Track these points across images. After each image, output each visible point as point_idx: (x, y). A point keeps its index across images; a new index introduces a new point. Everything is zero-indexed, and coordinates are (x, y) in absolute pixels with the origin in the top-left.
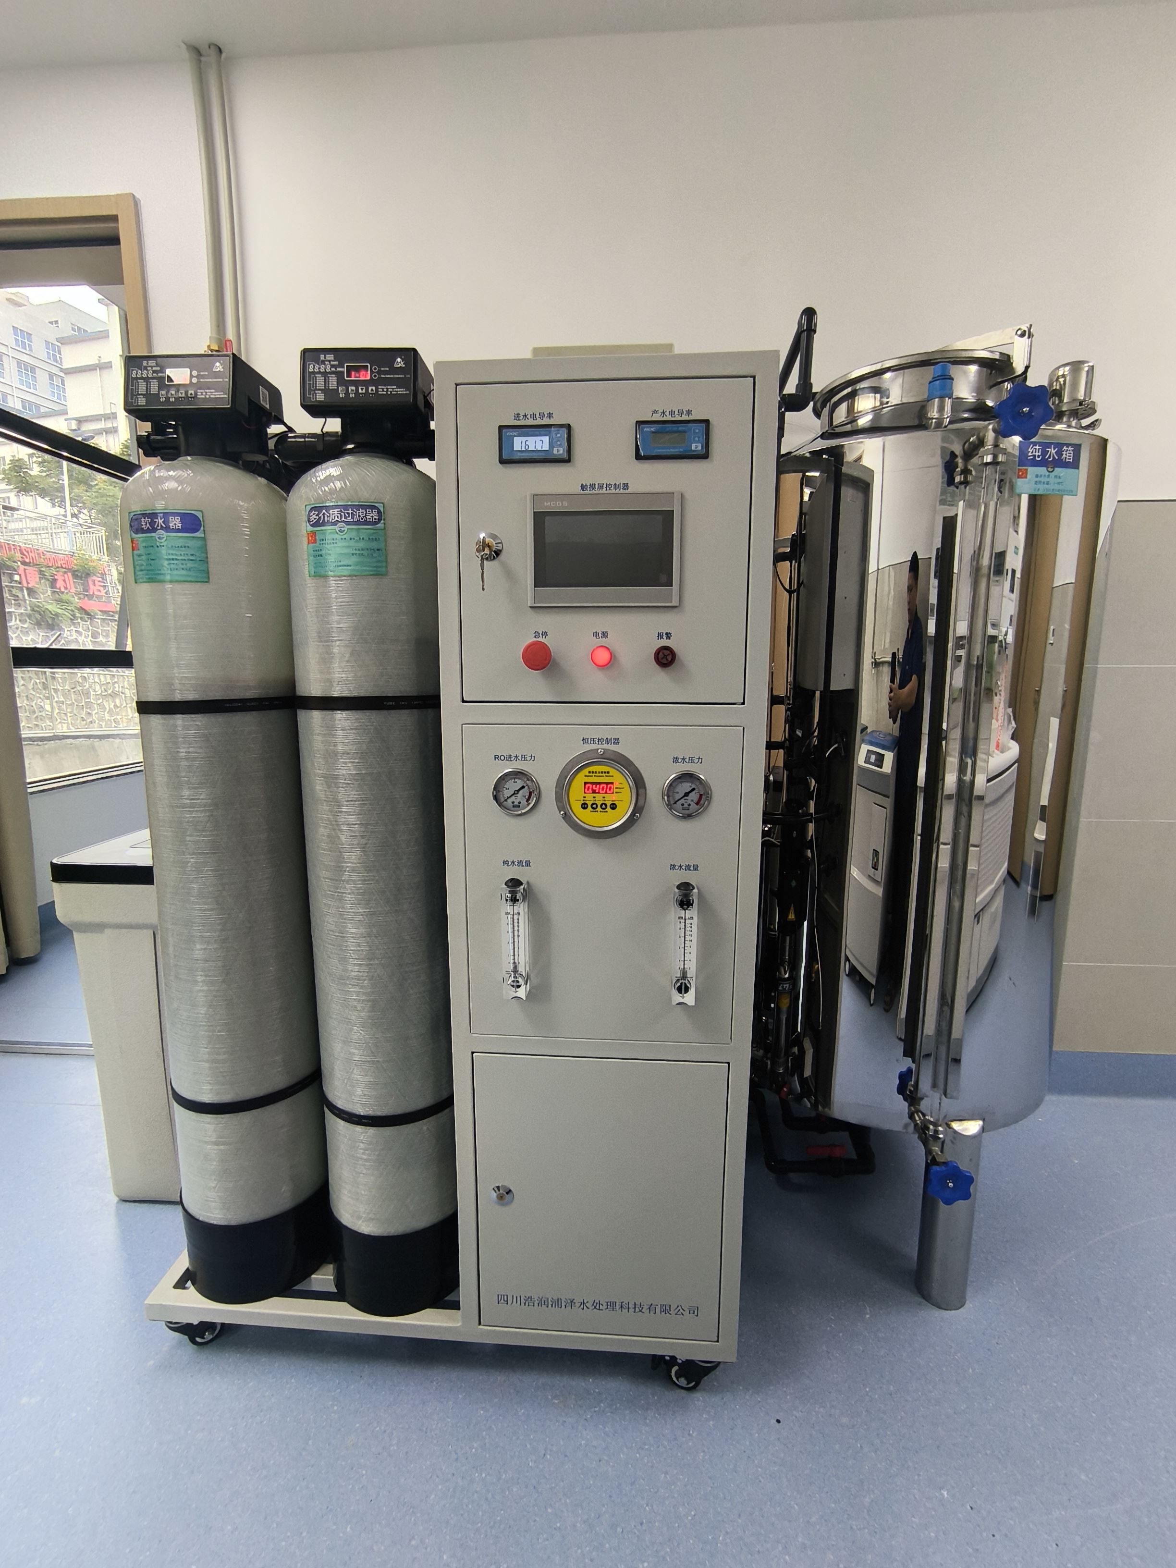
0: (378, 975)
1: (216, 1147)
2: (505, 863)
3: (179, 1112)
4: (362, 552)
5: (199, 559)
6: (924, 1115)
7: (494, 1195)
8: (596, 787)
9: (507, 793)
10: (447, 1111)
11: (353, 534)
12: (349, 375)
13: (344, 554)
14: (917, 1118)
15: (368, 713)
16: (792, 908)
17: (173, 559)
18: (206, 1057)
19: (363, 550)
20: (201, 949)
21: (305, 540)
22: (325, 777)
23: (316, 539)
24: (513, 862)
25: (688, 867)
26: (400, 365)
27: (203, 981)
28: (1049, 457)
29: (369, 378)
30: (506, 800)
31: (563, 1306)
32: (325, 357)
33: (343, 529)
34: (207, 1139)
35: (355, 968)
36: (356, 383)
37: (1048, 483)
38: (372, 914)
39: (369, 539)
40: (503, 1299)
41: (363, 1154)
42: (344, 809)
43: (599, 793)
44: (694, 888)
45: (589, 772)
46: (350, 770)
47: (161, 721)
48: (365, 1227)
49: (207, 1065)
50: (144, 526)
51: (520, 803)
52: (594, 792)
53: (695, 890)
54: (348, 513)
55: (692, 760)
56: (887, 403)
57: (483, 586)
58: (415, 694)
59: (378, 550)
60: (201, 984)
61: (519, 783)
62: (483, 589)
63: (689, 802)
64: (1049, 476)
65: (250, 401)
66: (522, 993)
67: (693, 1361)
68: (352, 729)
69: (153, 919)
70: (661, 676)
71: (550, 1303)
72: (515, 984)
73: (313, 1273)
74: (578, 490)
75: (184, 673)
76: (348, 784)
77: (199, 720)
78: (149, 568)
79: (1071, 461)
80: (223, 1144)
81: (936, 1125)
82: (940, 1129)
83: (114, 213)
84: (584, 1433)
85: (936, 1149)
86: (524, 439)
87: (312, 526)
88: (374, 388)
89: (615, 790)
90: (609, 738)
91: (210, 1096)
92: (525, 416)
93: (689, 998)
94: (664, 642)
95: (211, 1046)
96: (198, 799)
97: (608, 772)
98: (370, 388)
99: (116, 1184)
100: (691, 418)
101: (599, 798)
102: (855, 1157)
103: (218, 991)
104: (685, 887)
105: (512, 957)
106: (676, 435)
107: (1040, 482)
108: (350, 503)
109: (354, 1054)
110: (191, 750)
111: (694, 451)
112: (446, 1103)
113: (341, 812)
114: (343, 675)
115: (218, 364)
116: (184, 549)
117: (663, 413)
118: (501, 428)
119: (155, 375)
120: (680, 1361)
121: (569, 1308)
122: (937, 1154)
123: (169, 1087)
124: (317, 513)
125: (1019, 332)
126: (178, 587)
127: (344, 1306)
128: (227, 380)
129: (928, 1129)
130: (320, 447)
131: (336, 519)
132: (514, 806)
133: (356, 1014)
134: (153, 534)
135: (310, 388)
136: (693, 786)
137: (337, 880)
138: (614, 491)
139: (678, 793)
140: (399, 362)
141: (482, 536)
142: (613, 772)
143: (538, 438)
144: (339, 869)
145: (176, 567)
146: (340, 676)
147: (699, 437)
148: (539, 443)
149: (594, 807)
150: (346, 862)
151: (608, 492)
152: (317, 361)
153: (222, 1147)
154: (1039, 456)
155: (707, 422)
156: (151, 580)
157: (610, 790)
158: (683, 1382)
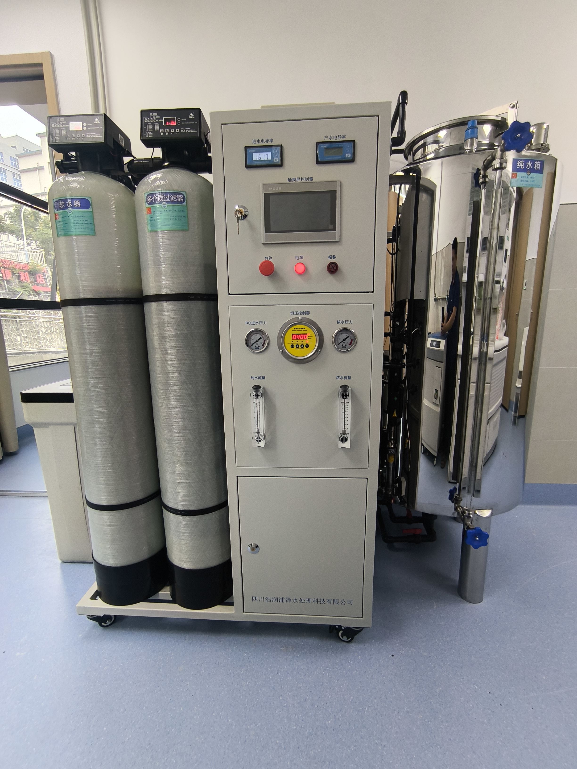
0: (189, 439)
1: (109, 527)
2: (252, 378)
3: (91, 511)
4: (176, 218)
5: (89, 223)
6: (462, 508)
7: (249, 548)
8: (298, 336)
9: (253, 342)
10: (224, 508)
11: (171, 208)
12: (165, 123)
13: (166, 219)
14: (459, 509)
15: (180, 302)
16: (395, 411)
17: (76, 223)
18: (103, 482)
19: (175, 216)
20: (98, 427)
21: (145, 212)
22: (159, 336)
23: (151, 211)
24: (256, 377)
25: (346, 378)
26: (191, 117)
27: (100, 444)
28: (528, 167)
29: (175, 124)
30: (252, 345)
31: (285, 602)
32: (153, 114)
33: (165, 205)
34: (105, 523)
35: (177, 435)
36: (169, 127)
37: (527, 181)
38: (185, 406)
39: (179, 211)
40: (255, 599)
41: (183, 530)
42: (169, 352)
43: (300, 339)
44: (349, 388)
45: (295, 329)
46: (172, 332)
47: (74, 309)
48: (186, 565)
49: (103, 486)
50: (61, 206)
51: (259, 346)
52: (297, 339)
53: (350, 388)
54: (167, 197)
55: (347, 322)
56: (443, 146)
57: (239, 232)
58: (204, 293)
59: (184, 217)
60: (98, 445)
61: (259, 336)
62: (239, 234)
63: (346, 344)
64: (528, 177)
65: (114, 141)
66: (262, 444)
67: (349, 627)
68: (172, 311)
69: (74, 420)
70: (330, 278)
71: (278, 600)
72: (258, 439)
73: (159, 591)
74: (287, 181)
75: (85, 283)
76: (171, 339)
77: (93, 309)
78: (65, 228)
79: (539, 169)
80: (113, 526)
81: (468, 511)
82: (471, 512)
83: (40, 62)
84: (297, 663)
85: (469, 523)
86: (258, 154)
87: (149, 204)
88: (178, 129)
89: (308, 338)
90: (304, 311)
91: (106, 502)
92: (258, 141)
93: (347, 445)
94: (332, 260)
95: (105, 477)
96: (94, 350)
97: (304, 329)
98: (176, 130)
99: (60, 554)
100: (345, 139)
101: (300, 342)
102: (426, 534)
103: (107, 448)
104: (345, 387)
105: (257, 425)
106: (337, 149)
107: (523, 181)
108: (168, 192)
109: (177, 479)
110: (90, 324)
111: (347, 158)
112: (225, 504)
113: (168, 354)
114: (167, 283)
115: (97, 119)
116: (82, 217)
117: (331, 137)
118: (245, 147)
119: (64, 126)
120: (343, 628)
121: (288, 602)
122: (470, 525)
123: (84, 499)
124: (151, 197)
125: (511, 106)
126: (80, 238)
127: (176, 605)
128: (102, 128)
129: (465, 513)
130: (151, 165)
131: (161, 200)
132: (256, 348)
133: (178, 458)
134: (66, 210)
135: (145, 130)
136: (347, 336)
137: (167, 390)
138: (305, 181)
139: (340, 339)
140: (191, 116)
141: (237, 208)
142: (307, 328)
143: (265, 154)
144: (167, 383)
145: (78, 227)
146: (166, 283)
147: (349, 150)
148: (266, 156)
149: (297, 346)
150: (171, 380)
151: (302, 182)
152: (149, 116)
153: (113, 527)
154: (523, 167)
155: (354, 141)
156: (66, 235)
157: (305, 337)
158: (345, 638)
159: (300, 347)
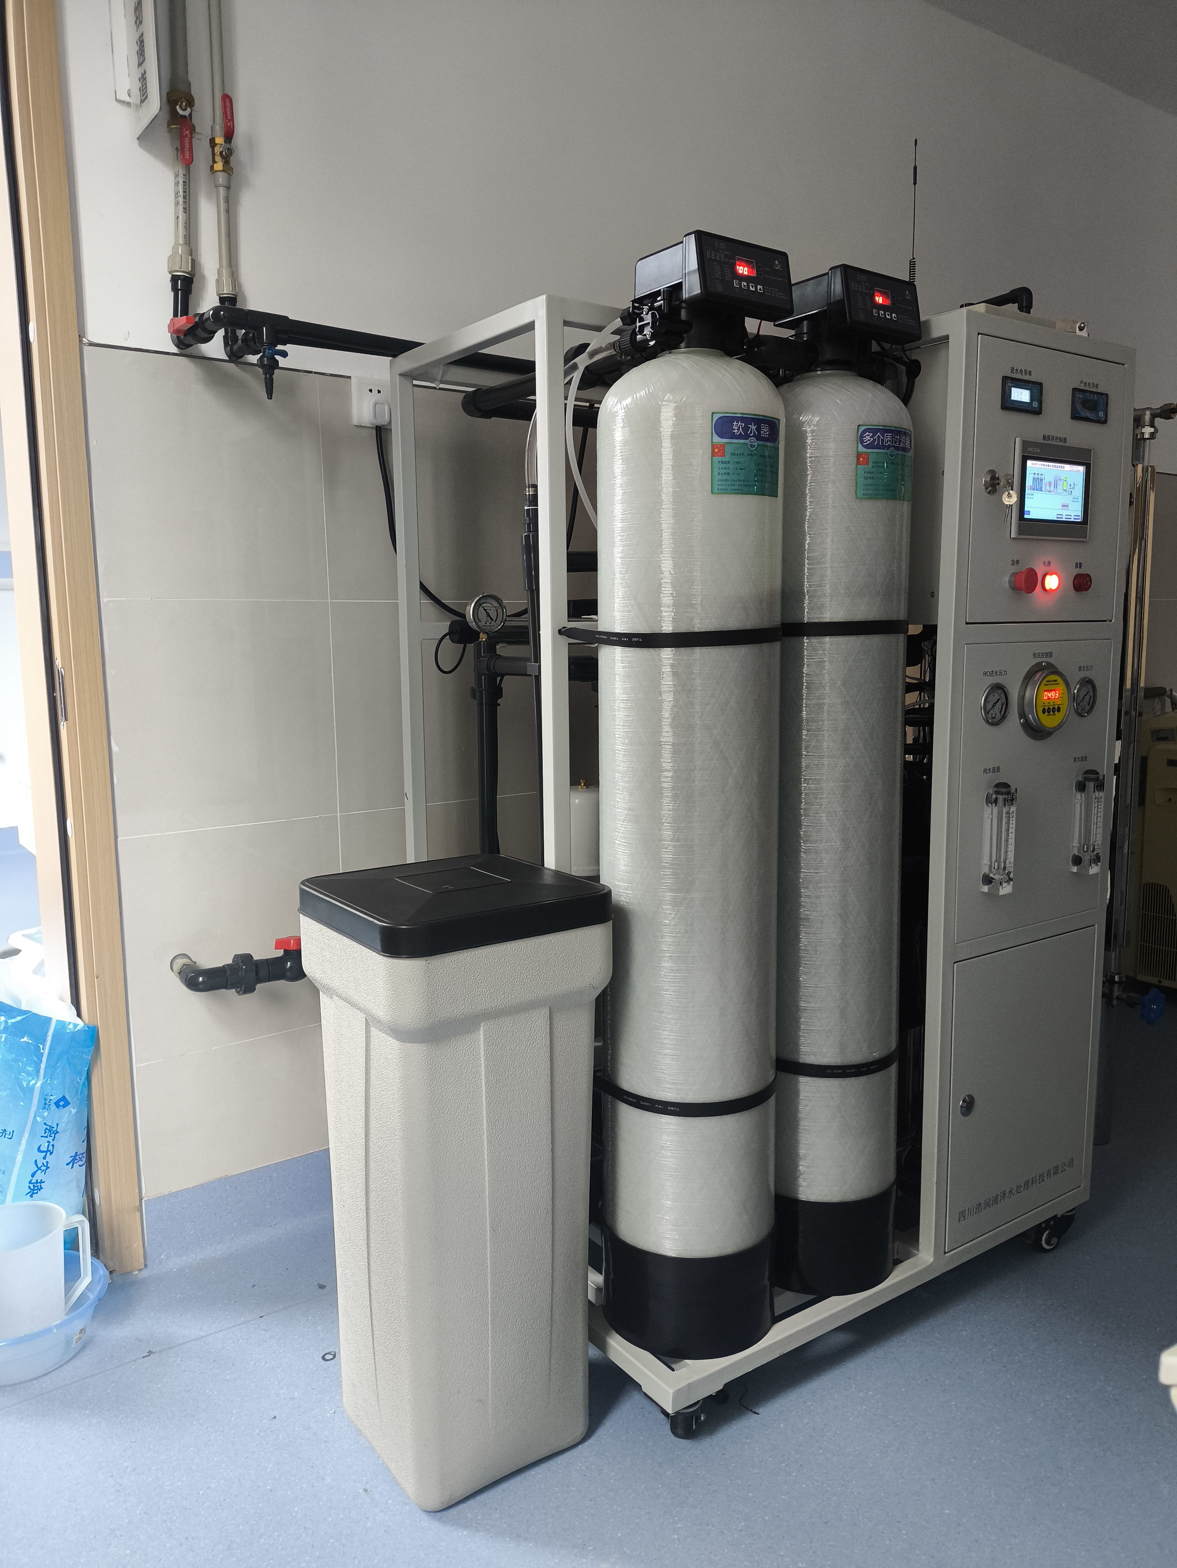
2: (985, 771)
9: (989, 707)
23: (868, 461)
30: (989, 711)
33: (892, 454)
40: (962, 1215)
51: (995, 714)
54: (896, 440)
55: (1089, 667)
59: (909, 476)
61: (996, 697)
86: (1016, 390)
87: (866, 447)
90: (1047, 652)
92: (1018, 370)
94: (1078, 571)
97: (1056, 681)
104: (1093, 774)
111: (1100, 417)
117: (1086, 384)
121: (1002, 1201)
124: (872, 434)
131: (889, 443)
132: (992, 718)
135: (853, 305)
136: (1089, 689)
139: (1082, 695)
143: (1024, 392)
147: (1103, 407)
148: (1025, 396)
155: (1107, 396)
159: (1051, 713)
